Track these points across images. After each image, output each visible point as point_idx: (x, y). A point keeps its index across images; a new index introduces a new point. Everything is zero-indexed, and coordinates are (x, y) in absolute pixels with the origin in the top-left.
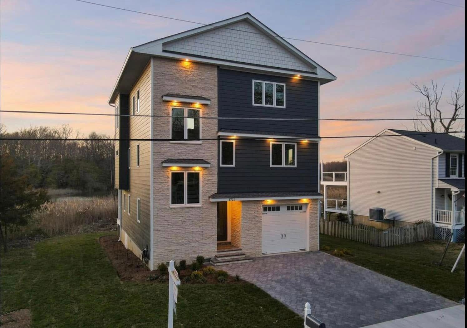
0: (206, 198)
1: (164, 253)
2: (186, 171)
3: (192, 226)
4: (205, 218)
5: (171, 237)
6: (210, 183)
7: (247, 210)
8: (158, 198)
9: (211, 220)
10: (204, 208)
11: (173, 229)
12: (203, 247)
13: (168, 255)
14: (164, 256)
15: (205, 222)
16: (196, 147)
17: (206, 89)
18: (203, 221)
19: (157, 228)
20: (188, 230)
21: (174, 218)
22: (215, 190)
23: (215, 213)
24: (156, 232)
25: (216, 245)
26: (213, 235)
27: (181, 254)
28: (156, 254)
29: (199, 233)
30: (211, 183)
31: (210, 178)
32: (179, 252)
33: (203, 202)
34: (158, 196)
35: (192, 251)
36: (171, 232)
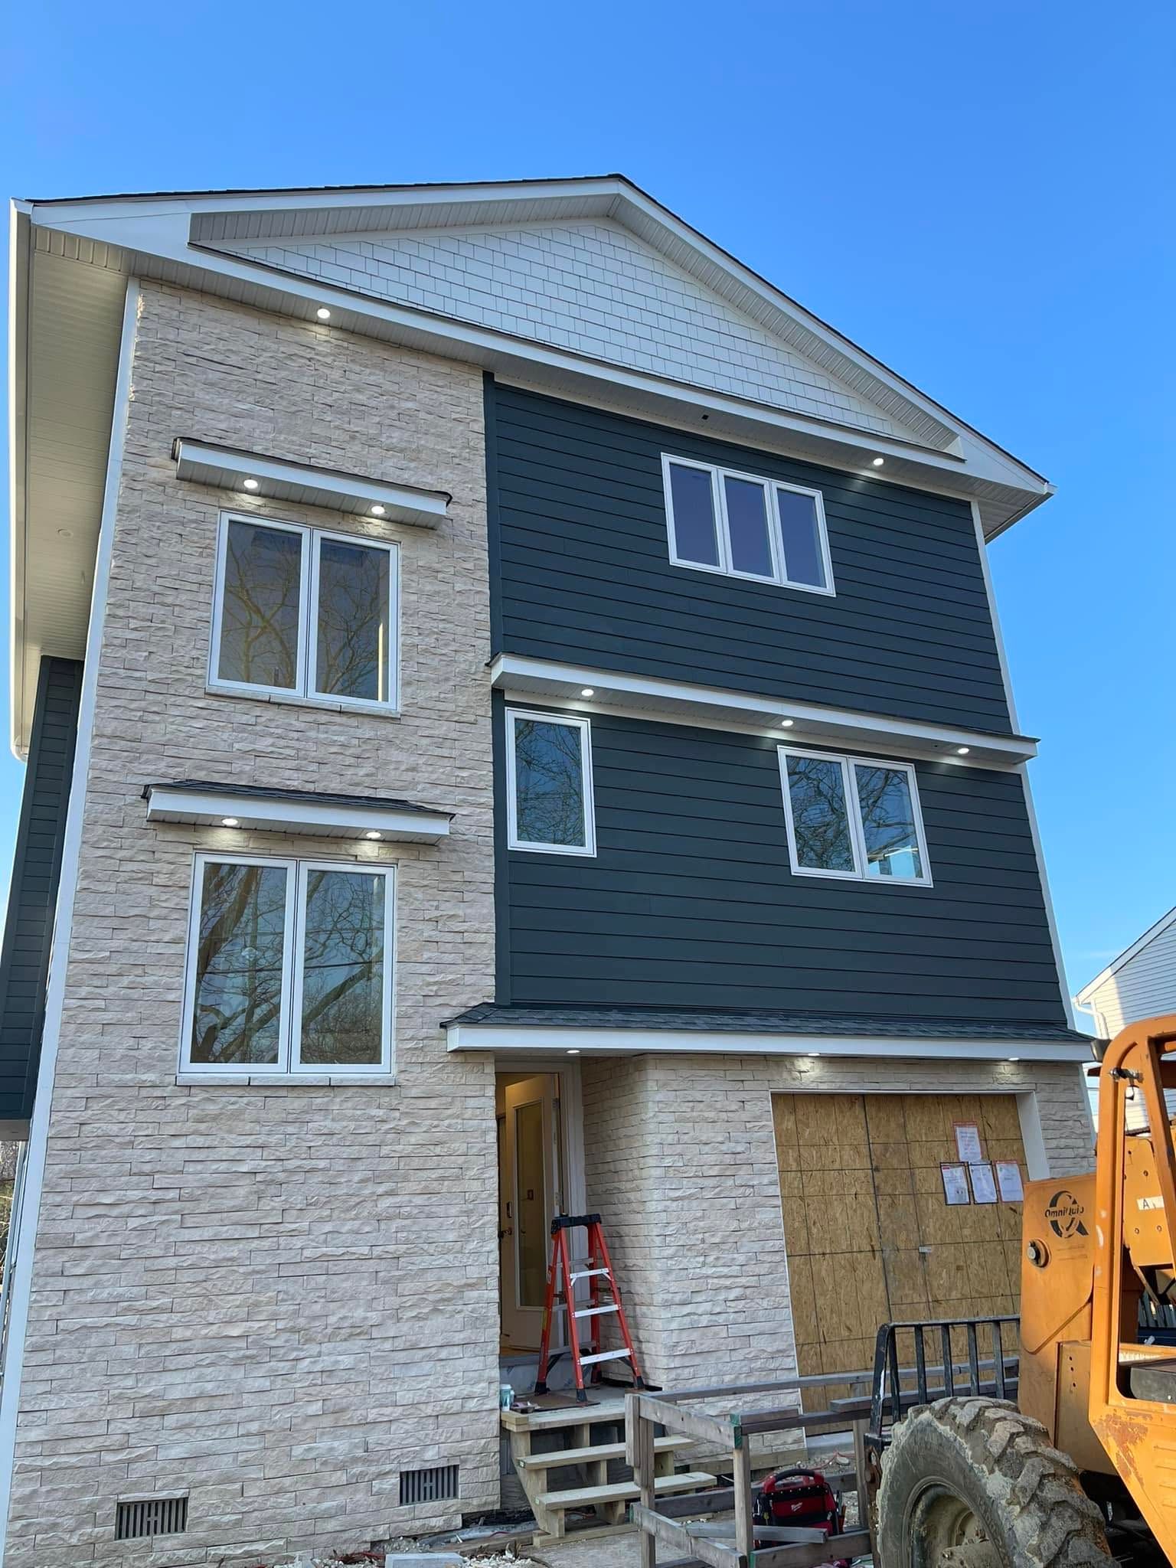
0: (423, 1033)
1: (100, 1428)
2: (298, 858)
3: (321, 1220)
4: (416, 1163)
5: (165, 1300)
6: (449, 937)
7: (686, 1120)
8: (94, 1016)
9: (458, 1178)
10: (414, 1092)
11: (187, 1235)
12: (397, 1371)
13: (133, 1441)
14: (99, 1450)
15: (418, 1188)
16: (367, 730)
17: (423, 456)
18: (406, 1179)
19: (69, 1227)
20: (298, 1243)
21: (197, 1155)
22: (483, 987)
23: (485, 1132)
24: (55, 1262)
25: (494, 1360)
26: (471, 1286)
27: (232, 1431)
28: (34, 1435)
29: (372, 1265)
30: (458, 938)
31: (448, 909)
32: (217, 1417)
33: (401, 1053)
34: (101, 1004)
35: (315, 1408)
36: (172, 1262)
